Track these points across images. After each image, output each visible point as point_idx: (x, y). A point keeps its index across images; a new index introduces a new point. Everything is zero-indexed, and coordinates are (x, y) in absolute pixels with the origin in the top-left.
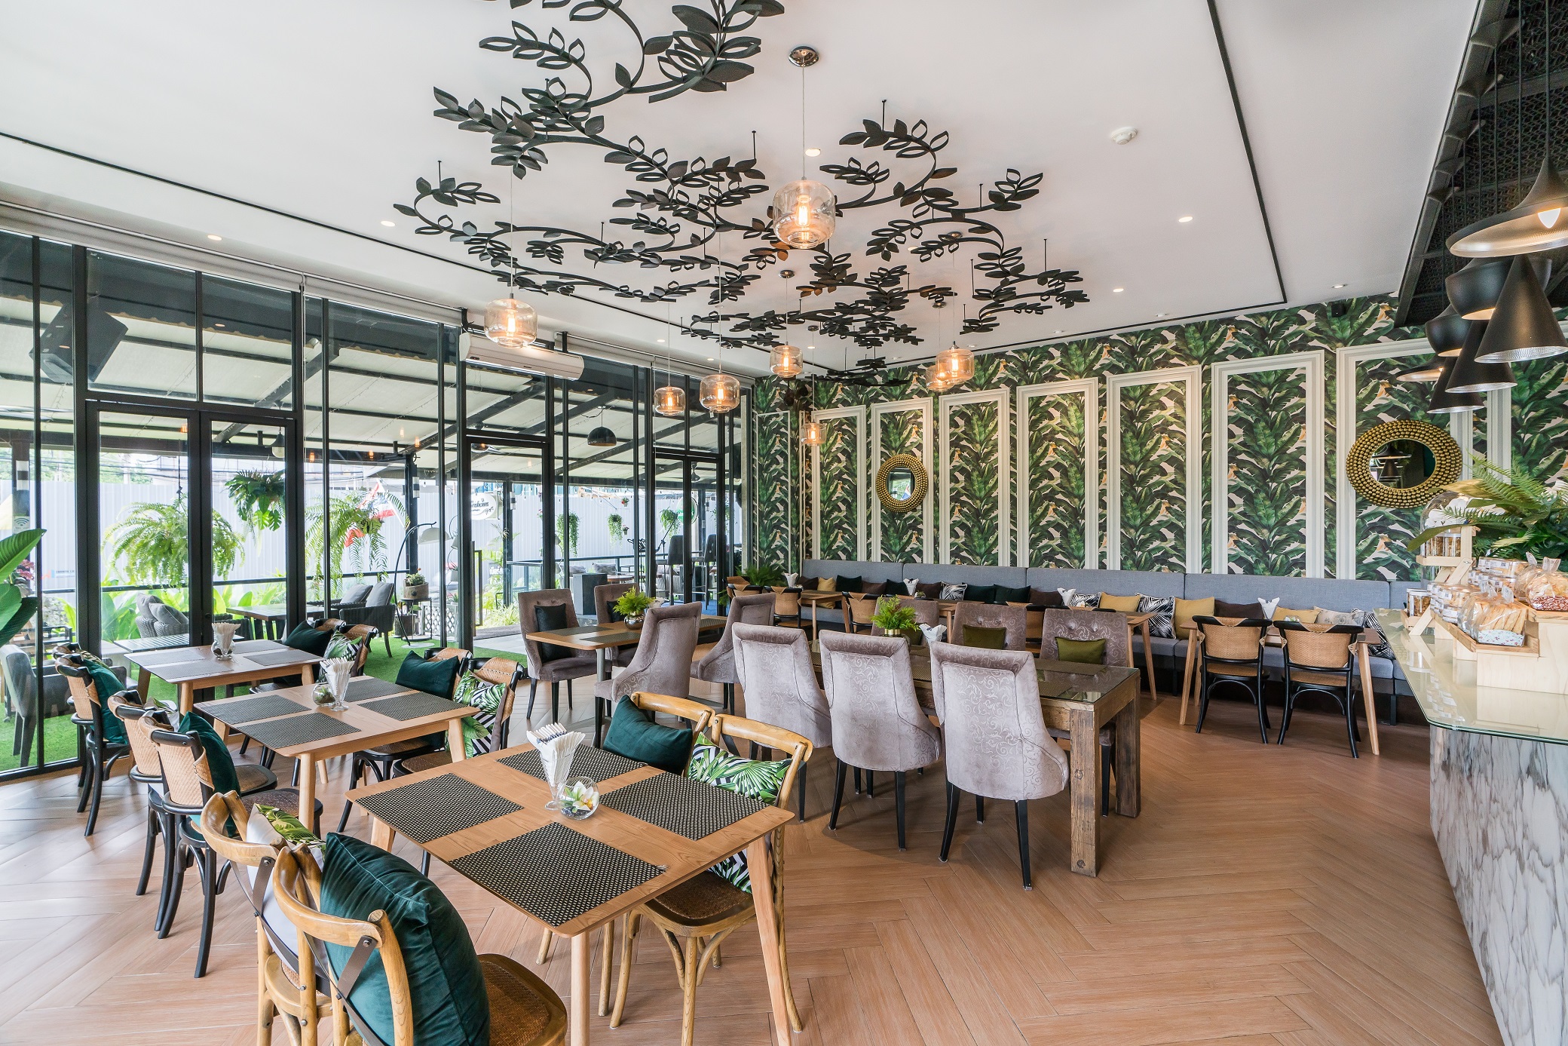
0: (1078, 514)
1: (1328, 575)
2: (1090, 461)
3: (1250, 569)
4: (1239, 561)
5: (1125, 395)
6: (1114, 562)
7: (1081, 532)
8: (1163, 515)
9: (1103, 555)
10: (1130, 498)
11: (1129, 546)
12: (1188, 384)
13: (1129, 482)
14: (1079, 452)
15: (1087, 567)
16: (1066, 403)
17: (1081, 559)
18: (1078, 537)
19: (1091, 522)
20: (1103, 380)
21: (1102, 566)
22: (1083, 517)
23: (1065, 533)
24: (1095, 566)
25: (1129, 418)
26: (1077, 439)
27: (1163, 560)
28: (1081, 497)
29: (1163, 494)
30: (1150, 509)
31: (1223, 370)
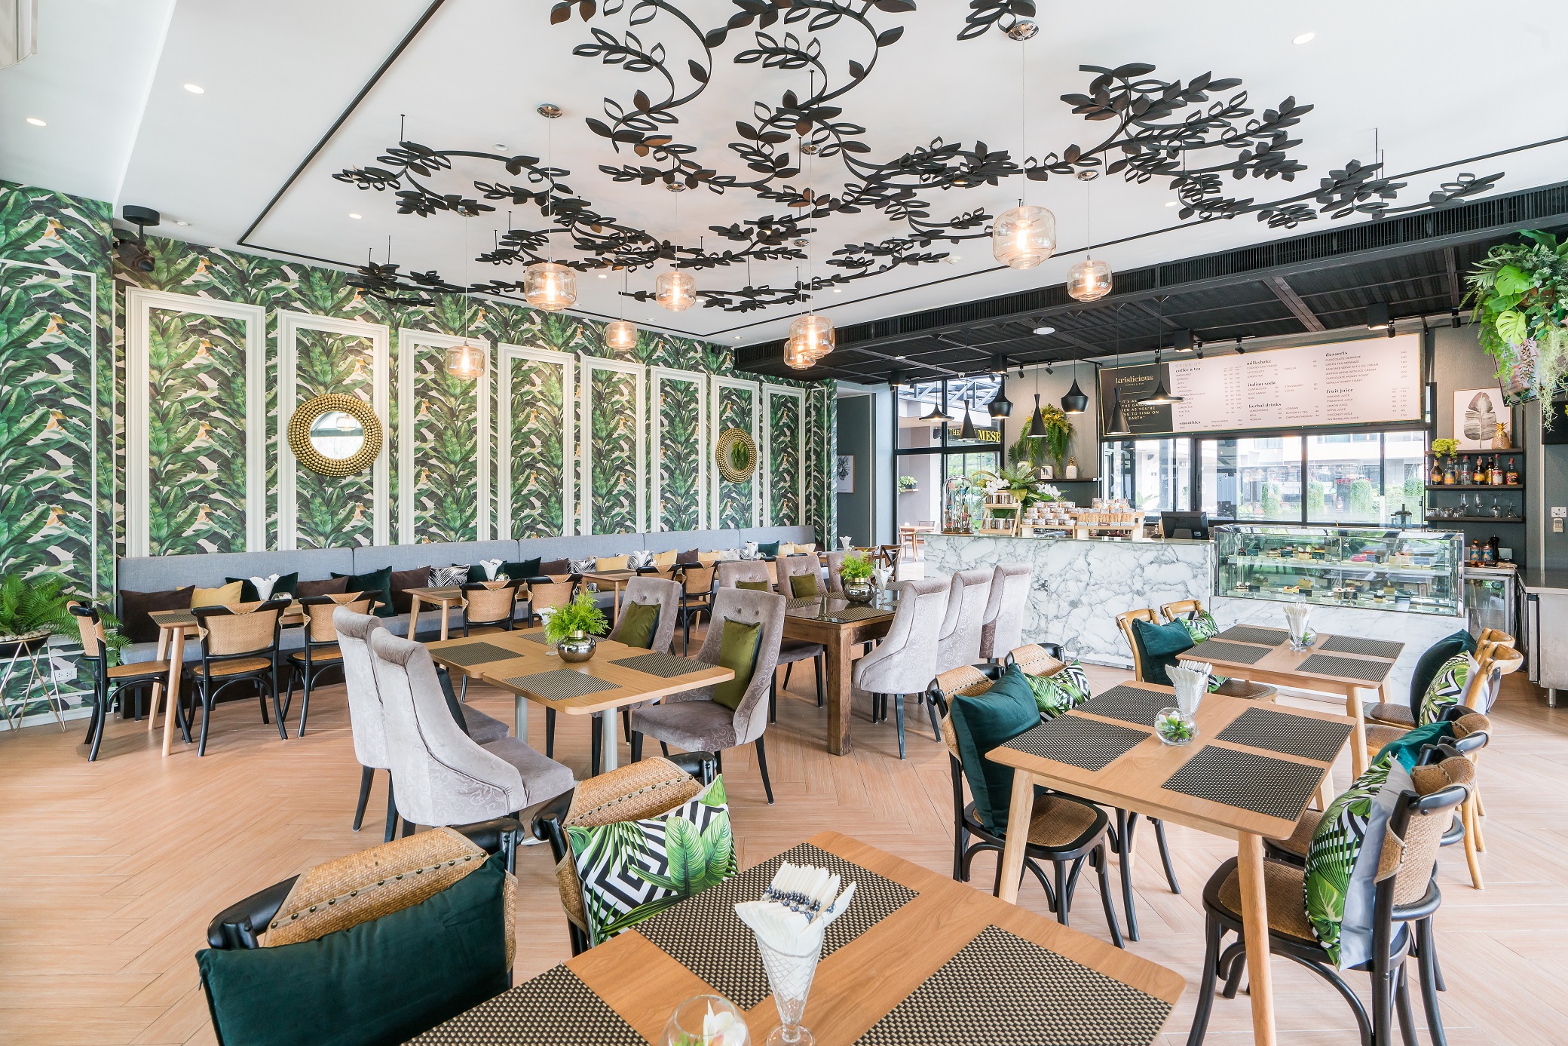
0: (557, 483)
1: (709, 529)
2: (568, 432)
3: (672, 528)
4: (666, 521)
5: (595, 376)
6: (586, 528)
7: (560, 501)
8: (622, 486)
9: (577, 522)
10: (598, 470)
11: (598, 512)
12: (637, 377)
13: (598, 455)
14: (558, 422)
15: (565, 534)
16: (547, 372)
17: (560, 527)
18: (557, 506)
19: (568, 491)
20: (578, 358)
21: (577, 533)
22: (561, 487)
23: (545, 502)
24: (572, 533)
25: (598, 397)
26: (556, 409)
27: (620, 524)
28: (560, 467)
29: (620, 468)
30: (613, 480)
31: (657, 372)
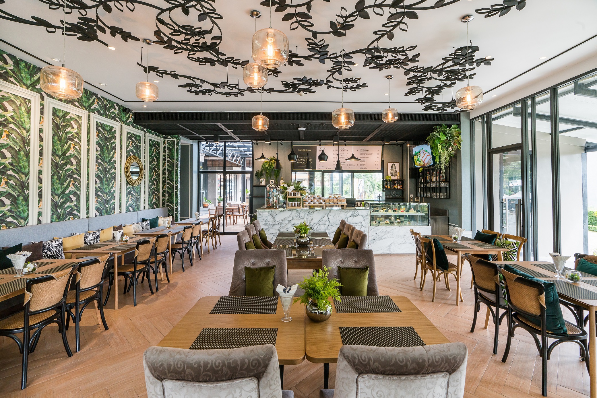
0: (24, 186)
1: (120, 213)
2: (34, 149)
3: (101, 214)
4: (98, 209)
5: (55, 112)
6: (46, 218)
7: (26, 199)
8: (71, 188)
9: (40, 214)
10: (55, 177)
11: (55, 206)
12: (83, 118)
13: (56, 166)
14: (26, 142)
15: (30, 224)
16: (18, 103)
17: (26, 219)
18: (24, 203)
19: (33, 192)
20: (42, 98)
21: (40, 222)
22: (28, 188)
23: (14, 200)
24: (36, 222)
25: (56, 127)
26: (24, 132)
27: (70, 213)
28: (27, 174)
29: (70, 176)
30: (65, 184)
31: (94, 117)
